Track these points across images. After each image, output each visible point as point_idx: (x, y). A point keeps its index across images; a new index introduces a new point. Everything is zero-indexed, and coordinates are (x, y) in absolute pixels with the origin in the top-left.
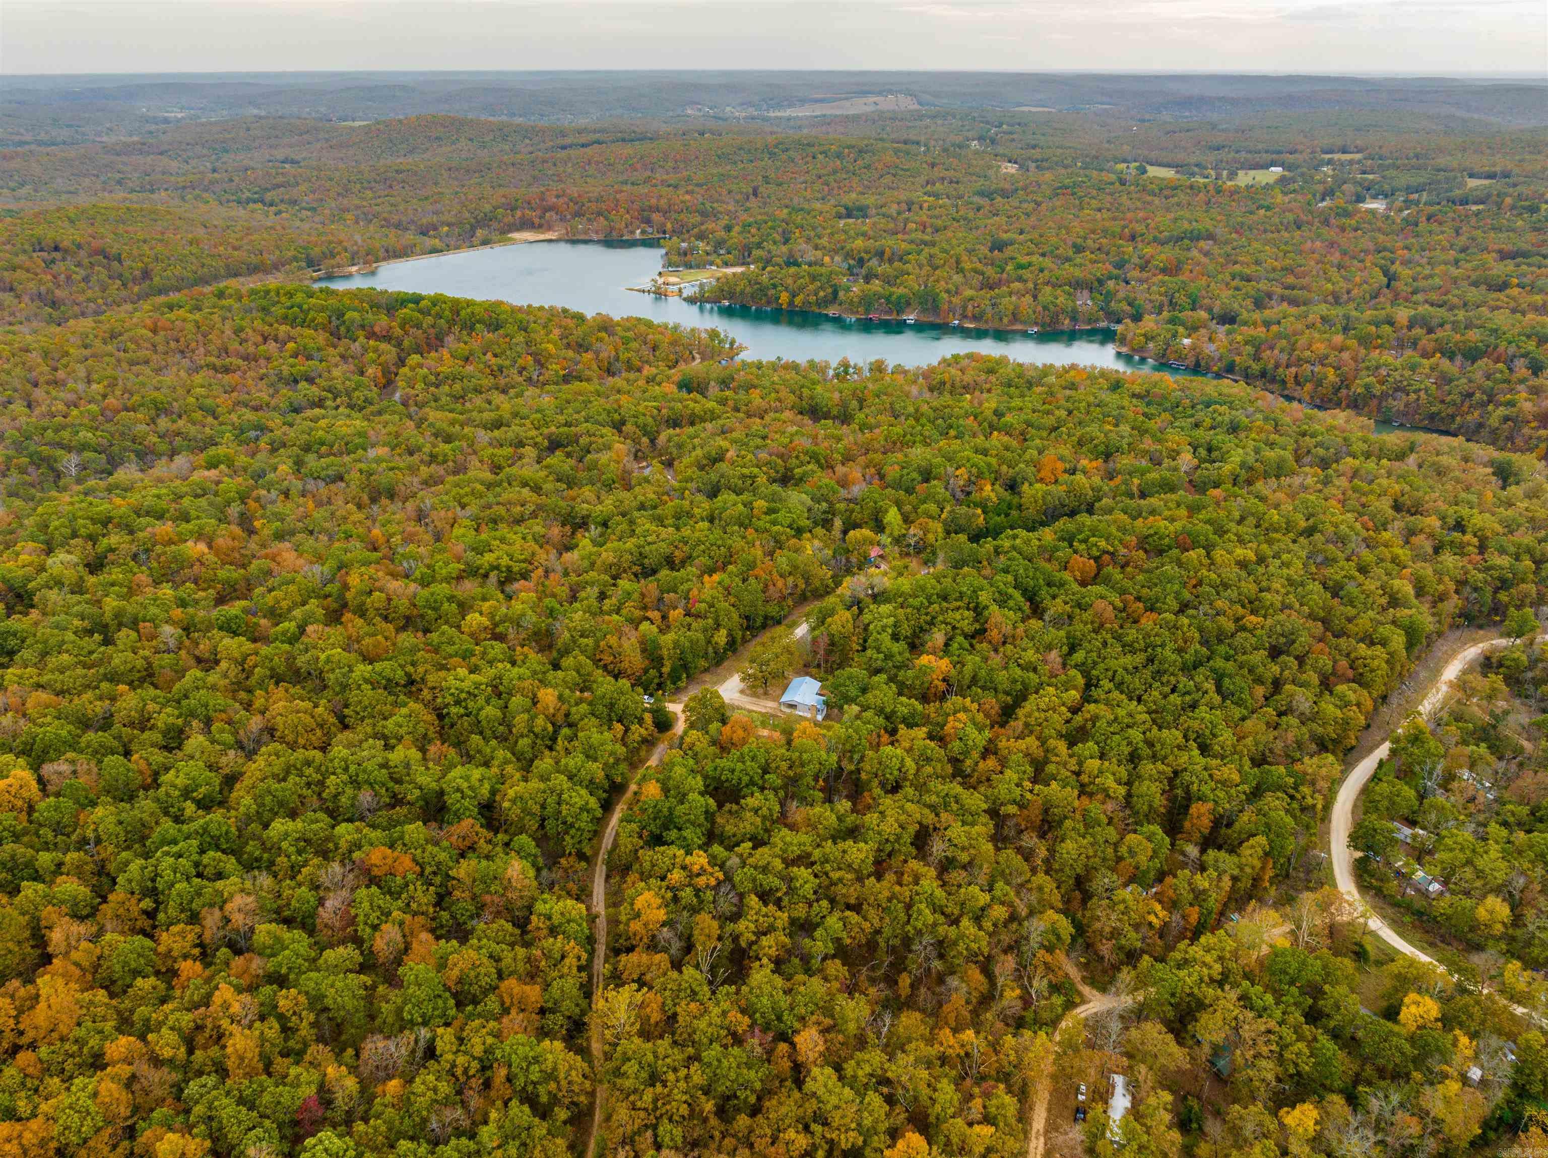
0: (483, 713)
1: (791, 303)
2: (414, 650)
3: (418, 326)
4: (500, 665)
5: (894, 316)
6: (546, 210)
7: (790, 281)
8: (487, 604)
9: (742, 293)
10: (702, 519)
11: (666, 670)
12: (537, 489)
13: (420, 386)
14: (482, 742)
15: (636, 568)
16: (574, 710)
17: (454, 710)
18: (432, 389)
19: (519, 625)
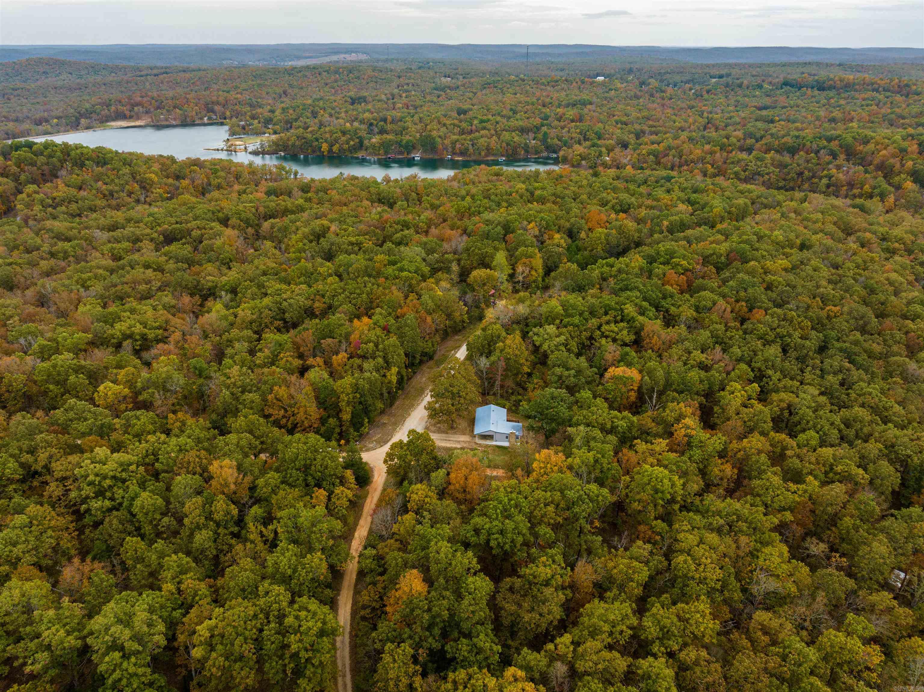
0: (138, 502)
1: (330, 151)
2: (31, 433)
3: (33, 164)
4: (152, 438)
5: (405, 155)
6: (133, 105)
7: (328, 135)
8: (123, 372)
9: (293, 145)
10: (330, 275)
11: (346, 416)
12: (160, 269)
13: (37, 208)
14: (142, 545)
15: (277, 323)
16: (261, 482)
17: (96, 504)
18: (50, 209)
19: (166, 390)
